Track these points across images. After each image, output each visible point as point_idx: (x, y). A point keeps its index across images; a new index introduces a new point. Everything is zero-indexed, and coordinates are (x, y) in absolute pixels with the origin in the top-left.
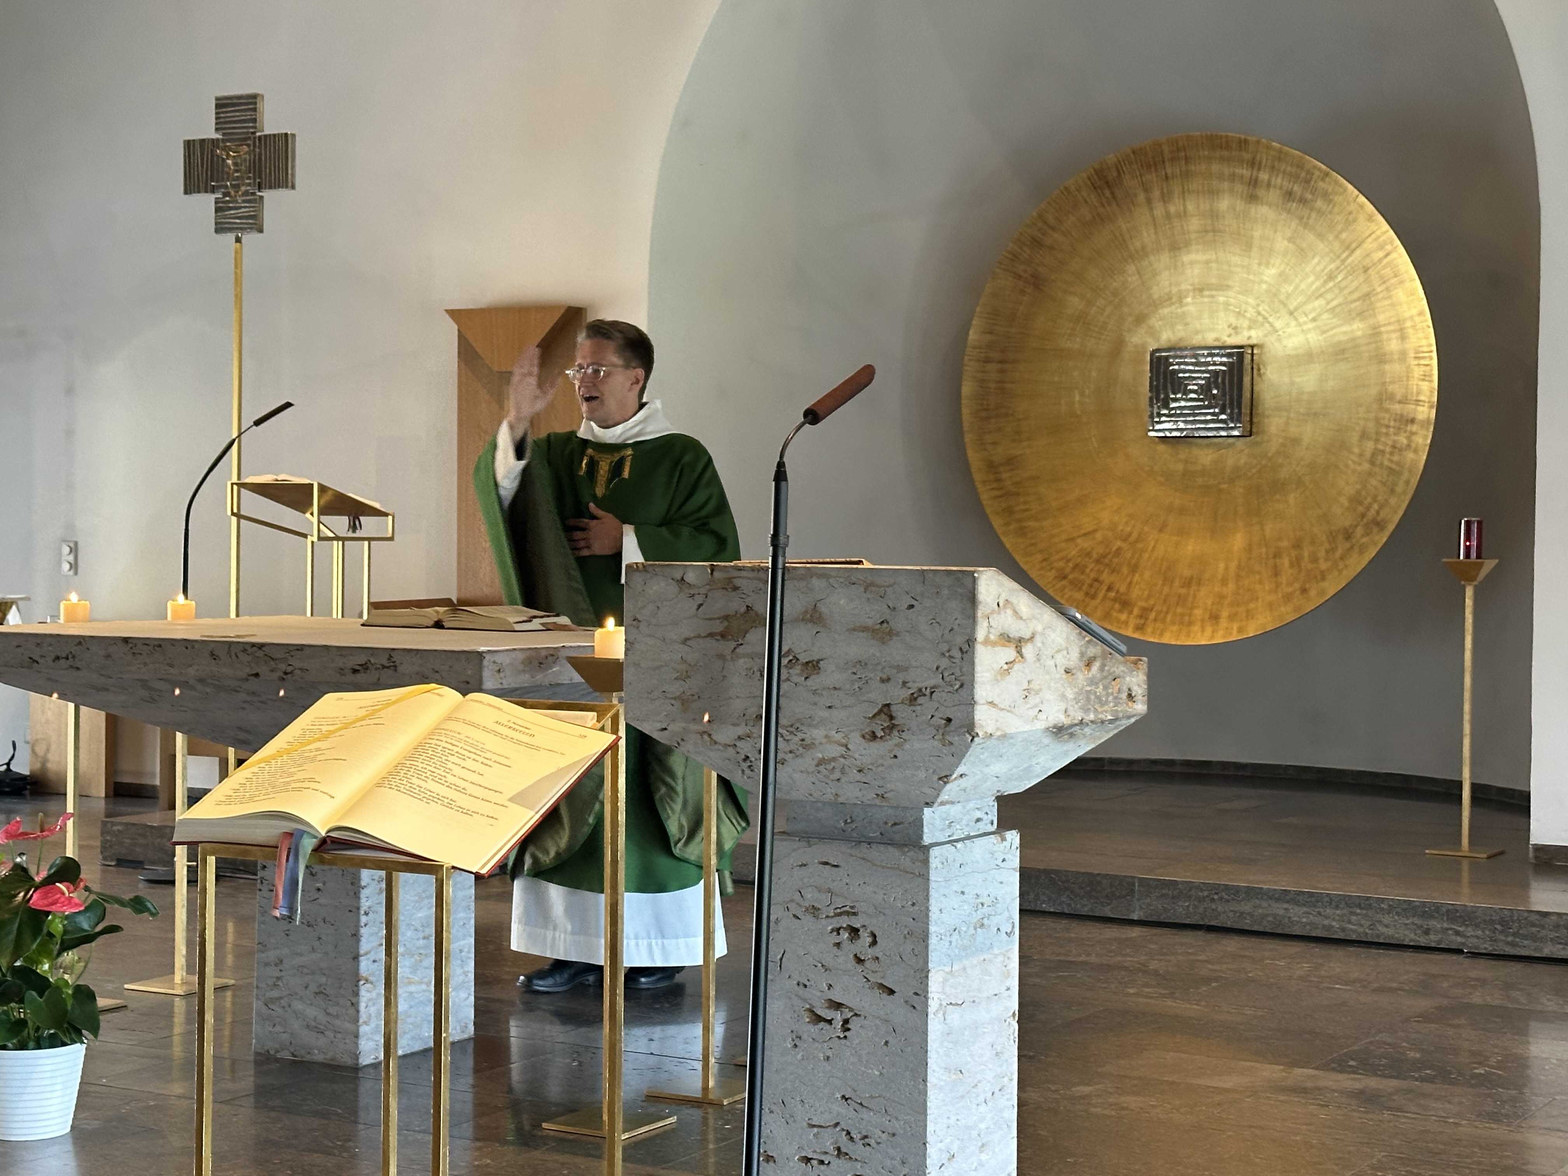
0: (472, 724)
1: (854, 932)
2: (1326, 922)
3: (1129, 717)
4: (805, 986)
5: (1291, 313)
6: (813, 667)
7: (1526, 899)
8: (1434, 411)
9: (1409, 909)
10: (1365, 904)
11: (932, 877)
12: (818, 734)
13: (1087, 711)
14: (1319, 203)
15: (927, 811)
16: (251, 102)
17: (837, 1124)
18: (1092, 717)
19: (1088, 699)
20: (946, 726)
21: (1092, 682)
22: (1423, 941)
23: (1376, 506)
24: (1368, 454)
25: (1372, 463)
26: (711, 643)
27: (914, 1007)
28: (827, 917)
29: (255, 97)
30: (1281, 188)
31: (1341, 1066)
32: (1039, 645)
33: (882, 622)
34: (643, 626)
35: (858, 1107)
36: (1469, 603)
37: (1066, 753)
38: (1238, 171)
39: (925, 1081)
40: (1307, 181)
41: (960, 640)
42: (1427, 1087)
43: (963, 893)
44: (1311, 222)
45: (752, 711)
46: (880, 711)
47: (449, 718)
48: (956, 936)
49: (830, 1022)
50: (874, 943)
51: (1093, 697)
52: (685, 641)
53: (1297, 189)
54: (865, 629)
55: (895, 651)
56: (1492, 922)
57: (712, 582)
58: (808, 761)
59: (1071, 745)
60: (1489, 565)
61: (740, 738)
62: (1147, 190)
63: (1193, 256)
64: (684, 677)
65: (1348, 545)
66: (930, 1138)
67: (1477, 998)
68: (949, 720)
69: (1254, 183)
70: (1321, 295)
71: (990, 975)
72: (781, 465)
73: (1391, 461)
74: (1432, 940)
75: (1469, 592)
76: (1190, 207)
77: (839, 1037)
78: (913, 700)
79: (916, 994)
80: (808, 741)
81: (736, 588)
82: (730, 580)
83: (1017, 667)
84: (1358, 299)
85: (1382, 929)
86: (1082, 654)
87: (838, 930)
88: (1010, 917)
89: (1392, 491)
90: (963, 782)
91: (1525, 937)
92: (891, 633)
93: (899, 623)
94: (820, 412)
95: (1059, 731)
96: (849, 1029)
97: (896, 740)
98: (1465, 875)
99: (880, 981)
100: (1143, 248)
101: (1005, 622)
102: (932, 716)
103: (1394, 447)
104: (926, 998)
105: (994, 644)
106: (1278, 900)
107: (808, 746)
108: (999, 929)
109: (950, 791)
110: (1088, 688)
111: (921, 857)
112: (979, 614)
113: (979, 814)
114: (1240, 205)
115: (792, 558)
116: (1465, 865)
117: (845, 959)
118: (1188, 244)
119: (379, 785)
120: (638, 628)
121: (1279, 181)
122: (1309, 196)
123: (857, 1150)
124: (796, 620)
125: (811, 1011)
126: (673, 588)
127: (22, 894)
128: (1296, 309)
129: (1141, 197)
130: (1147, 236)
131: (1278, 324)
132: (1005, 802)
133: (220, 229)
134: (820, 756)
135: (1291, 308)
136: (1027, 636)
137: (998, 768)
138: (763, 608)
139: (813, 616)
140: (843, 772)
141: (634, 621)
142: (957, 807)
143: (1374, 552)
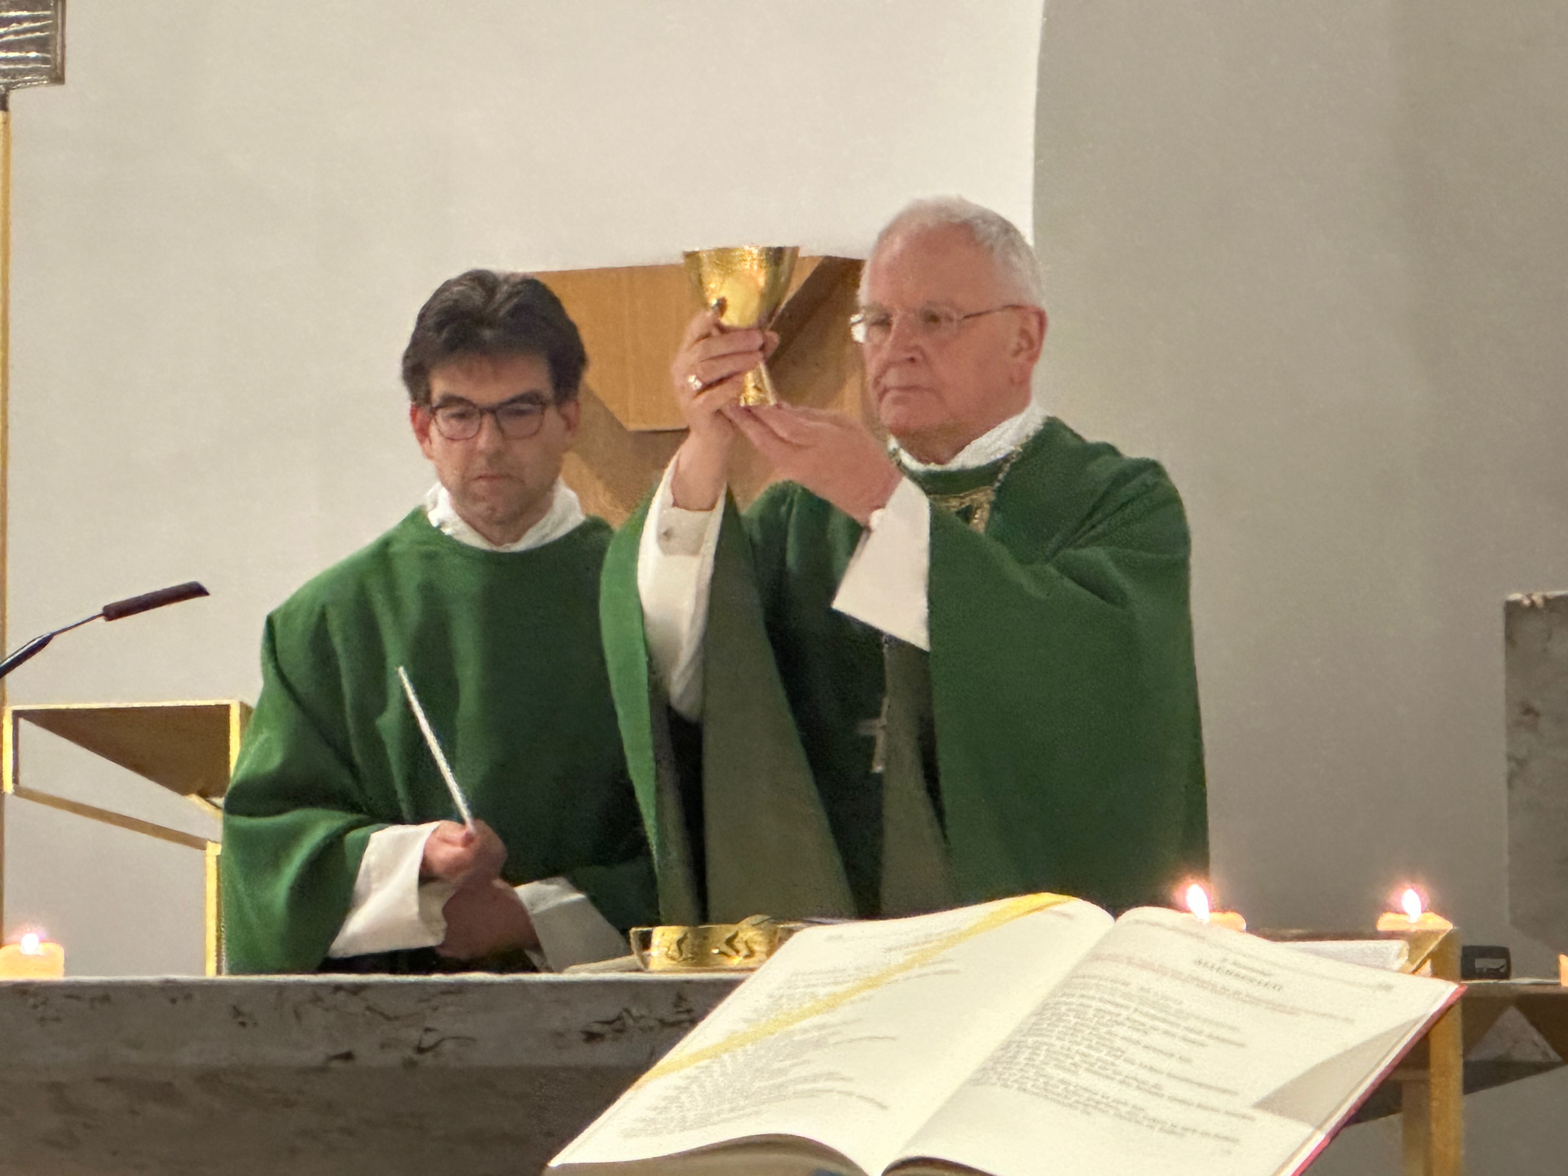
34: (1544, 724)
119: (979, 1082)
120: (1534, 728)
141: (1525, 716)
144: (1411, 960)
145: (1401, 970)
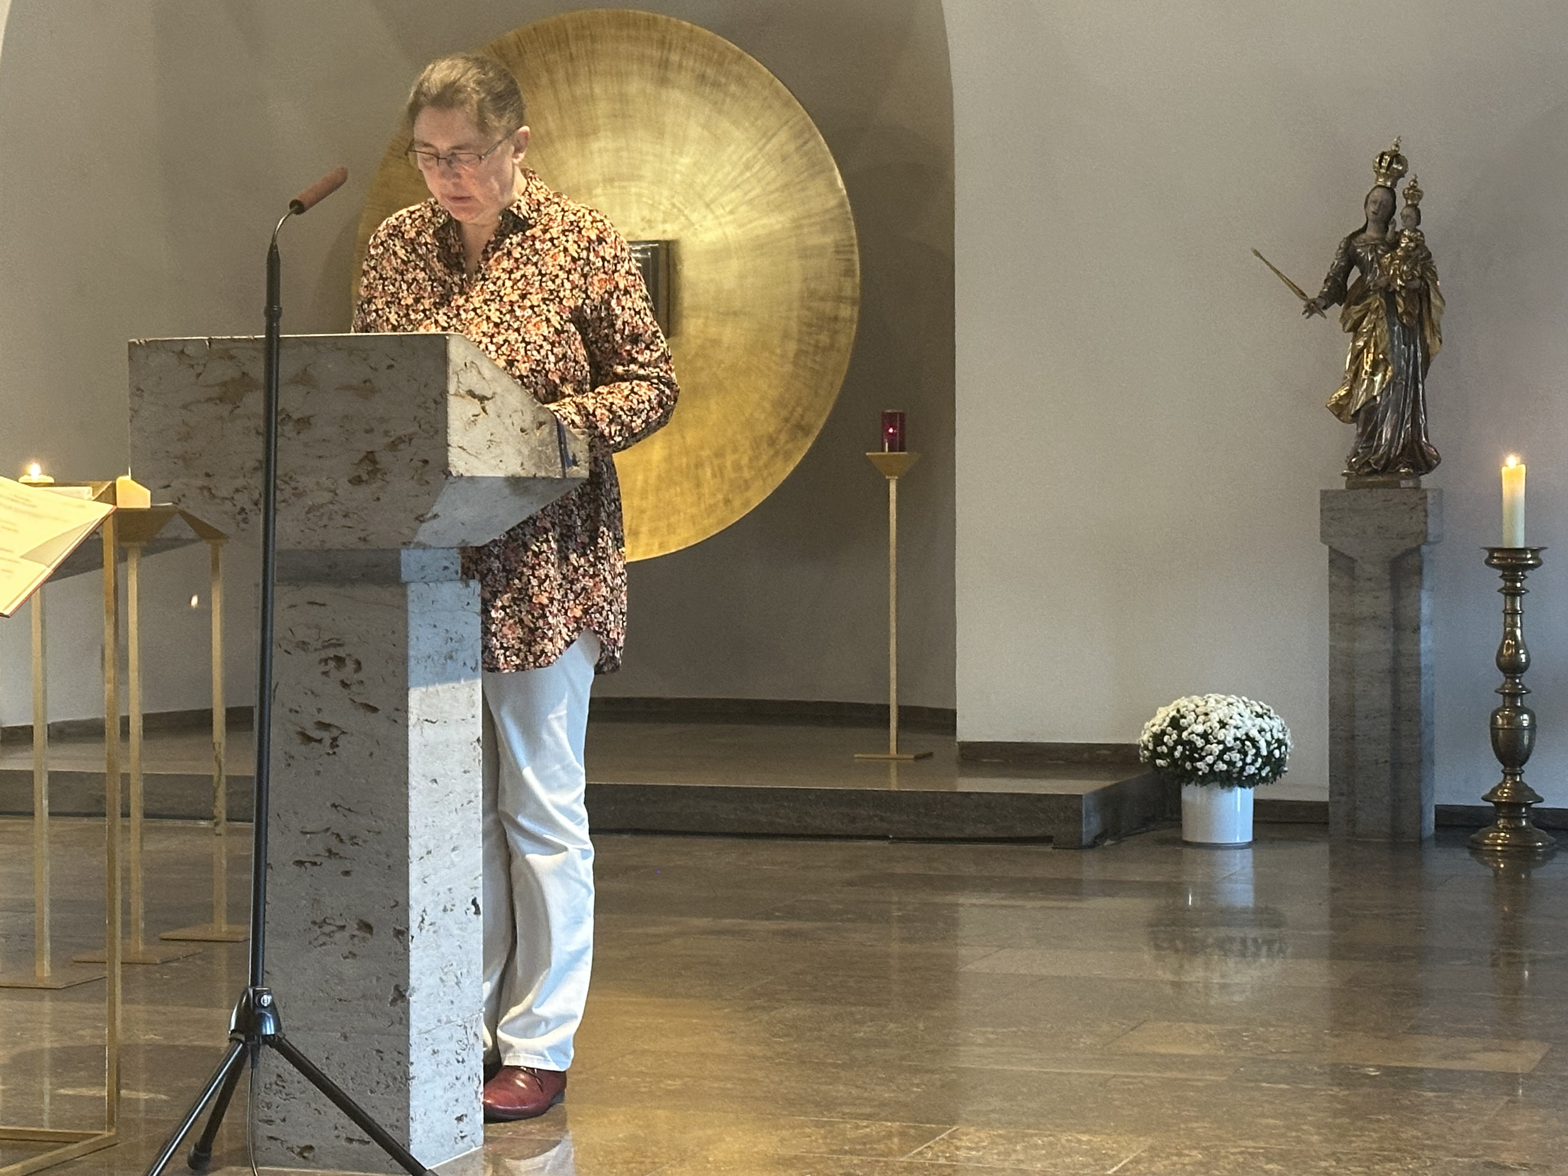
1: (340, 661)
2: (755, 817)
4: (297, 712)
5: (708, 206)
6: (304, 422)
7: (952, 785)
8: (856, 309)
9: (835, 798)
10: (794, 796)
11: (411, 607)
12: (310, 482)
13: (538, 467)
14: (733, 88)
17: (327, 830)
18: (543, 474)
19: (540, 458)
20: (424, 467)
21: (542, 443)
22: (849, 830)
23: (799, 410)
24: (791, 355)
25: (795, 364)
26: (210, 407)
27: (395, 721)
28: (316, 650)
30: (693, 70)
32: (499, 403)
33: (365, 382)
34: (145, 395)
35: (346, 813)
36: (893, 496)
38: (648, 52)
39: (407, 784)
40: (720, 64)
41: (435, 393)
43: (435, 626)
44: (726, 107)
45: (251, 464)
46: (366, 457)
49: (320, 741)
50: (359, 669)
51: (543, 457)
52: (185, 407)
53: (710, 72)
54: (349, 387)
55: (378, 406)
57: (210, 354)
58: (299, 510)
60: (912, 457)
61: (237, 491)
62: (549, 71)
63: (602, 144)
64: (186, 438)
65: (772, 452)
66: (411, 833)
67: (899, 869)
68: (426, 462)
69: (664, 64)
70: (738, 186)
71: (457, 701)
72: (273, 249)
73: (815, 361)
74: (858, 826)
75: (893, 487)
76: (597, 90)
77: (328, 754)
78: (393, 446)
79: (397, 710)
80: (300, 489)
81: (232, 358)
82: (227, 350)
83: (482, 419)
84: (777, 190)
85: (810, 820)
86: (534, 418)
87: (326, 661)
88: (474, 655)
89: (816, 394)
90: (435, 523)
91: (947, 818)
92: (373, 390)
93: (381, 381)
94: (305, 204)
95: (515, 483)
96: (337, 746)
97: (379, 483)
98: (893, 770)
99: (364, 702)
100: (548, 133)
101: (470, 380)
102: (411, 460)
103: (816, 346)
104: (407, 712)
105: (463, 397)
106: (706, 798)
107: (299, 494)
108: (465, 664)
109: (424, 532)
110: (540, 449)
111: (400, 589)
112: (451, 371)
113: (447, 564)
114: (650, 88)
115: (285, 332)
117: (332, 685)
118: (595, 131)
120: (141, 396)
121: (691, 63)
122: (723, 80)
123: (347, 849)
124: (288, 384)
125: (302, 733)
126: (175, 361)
128: (713, 201)
129: (545, 80)
130: (552, 122)
131: (694, 217)
132: (467, 554)
134: (311, 503)
135: (707, 199)
136: (489, 396)
137: (464, 513)
138: (258, 371)
139: (304, 379)
140: (330, 519)
141: (138, 391)
142: (429, 553)
143: (799, 458)
144: (93, 495)
145: (89, 499)
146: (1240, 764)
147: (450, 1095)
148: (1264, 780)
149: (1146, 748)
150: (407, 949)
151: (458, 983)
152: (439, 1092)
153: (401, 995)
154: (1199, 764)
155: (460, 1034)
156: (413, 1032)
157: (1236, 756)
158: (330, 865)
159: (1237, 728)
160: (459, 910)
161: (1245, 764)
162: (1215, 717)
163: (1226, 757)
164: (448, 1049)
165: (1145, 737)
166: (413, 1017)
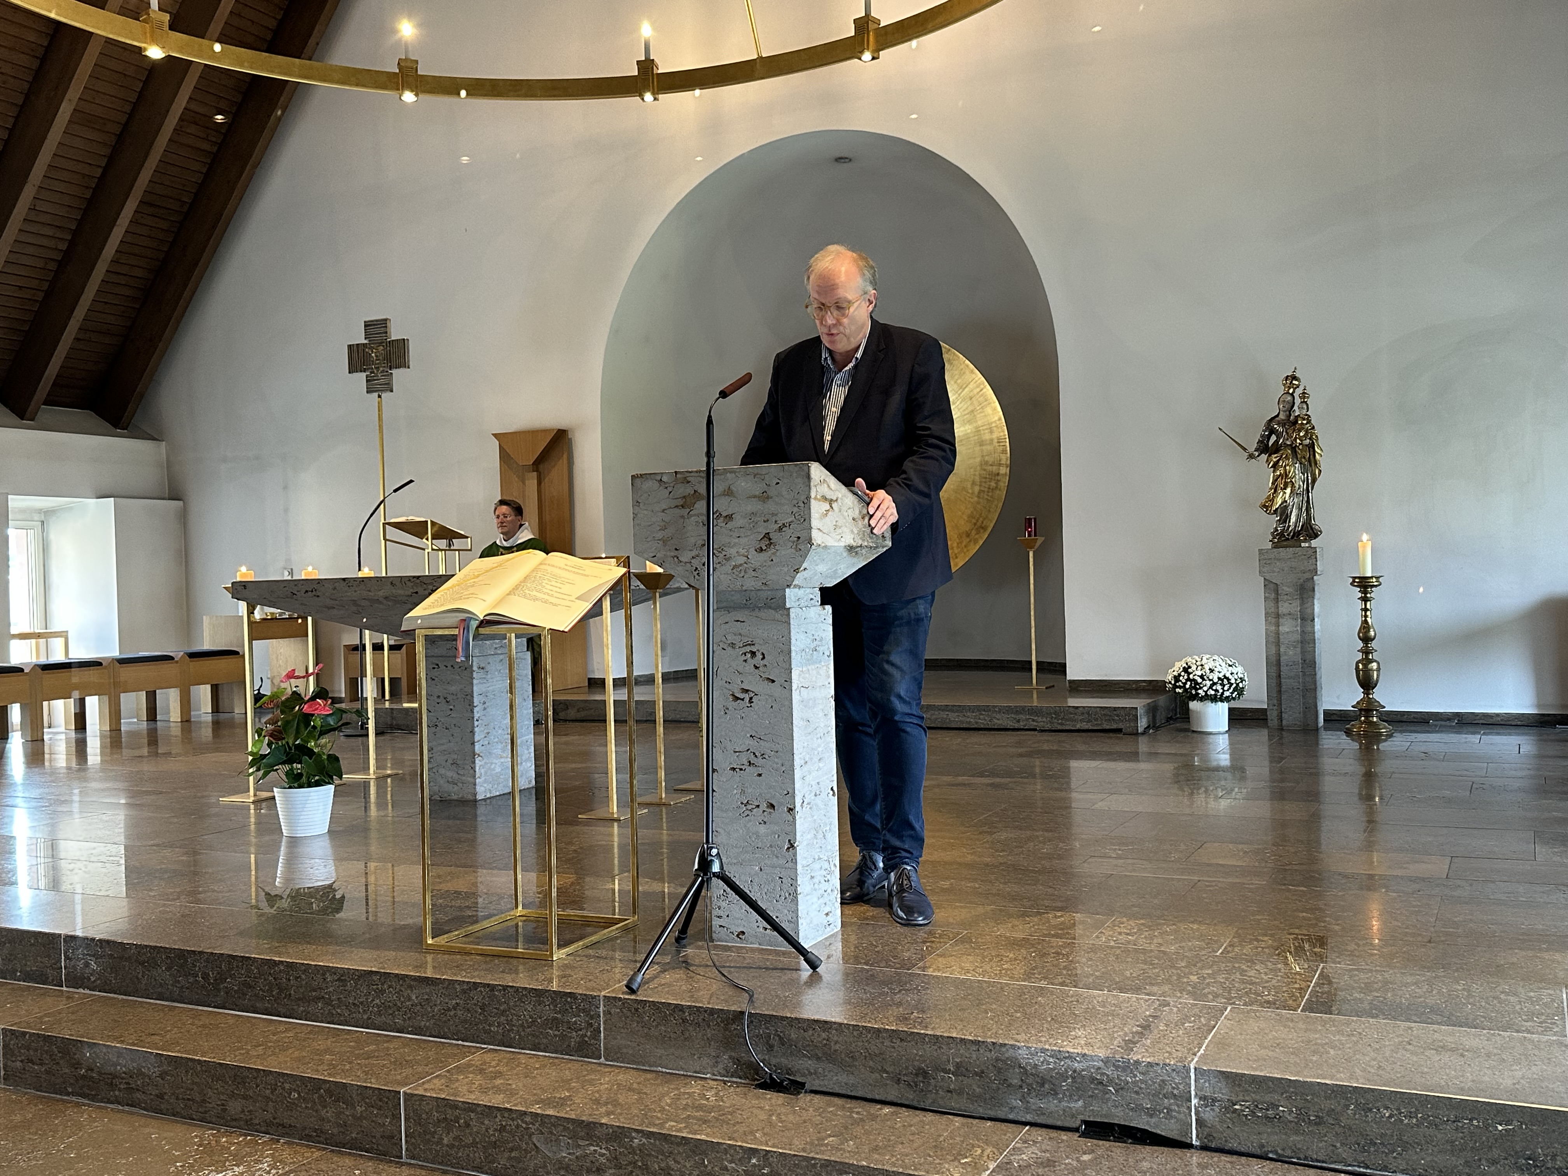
0: (553, 566)
1: (753, 654)
2: (968, 720)
3: (883, 547)
4: (729, 683)
6: (729, 517)
7: (1067, 702)
8: (1008, 469)
9: (1009, 710)
10: (987, 709)
11: (792, 624)
12: (733, 551)
13: (863, 540)
15: (787, 590)
16: (384, 323)
17: (748, 750)
18: (866, 544)
19: (863, 535)
20: (798, 541)
22: (1016, 726)
23: (981, 519)
25: (978, 497)
26: (677, 511)
27: (785, 688)
28: (739, 647)
29: (386, 320)
31: (982, 775)
32: (841, 504)
33: (763, 493)
34: (641, 505)
35: (758, 740)
36: (1031, 560)
37: (853, 564)
39: (792, 723)
41: (803, 498)
42: (1026, 780)
43: (806, 632)
45: (700, 542)
46: (764, 537)
47: (541, 564)
48: (803, 654)
49: (743, 700)
50: (764, 658)
52: (663, 511)
54: (755, 497)
55: (771, 506)
56: (1051, 713)
57: (676, 480)
58: (727, 568)
59: (855, 560)
60: (1040, 540)
61: (693, 558)
64: (663, 529)
65: (968, 540)
66: (795, 751)
67: (1045, 747)
68: (799, 538)
71: (821, 675)
72: (710, 417)
73: (988, 496)
74: (1021, 725)
75: (1031, 554)
77: (747, 707)
78: (780, 529)
79: (786, 681)
80: (728, 556)
81: (688, 482)
82: (685, 477)
83: (830, 513)
84: (968, 413)
85: (996, 721)
86: (860, 512)
87: (745, 654)
89: (989, 511)
90: (805, 573)
91: (1067, 720)
92: (768, 498)
93: (772, 492)
94: (727, 391)
95: (851, 549)
96: (752, 702)
97: (773, 551)
98: (1035, 696)
99: (767, 676)
101: (823, 490)
102: (790, 537)
103: (989, 488)
104: (791, 683)
105: (819, 500)
106: (943, 710)
107: (727, 559)
109: (799, 579)
110: (861, 531)
111: (785, 612)
112: (812, 484)
113: (812, 596)
115: (717, 465)
116: (1035, 692)
117: (749, 668)
119: (508, 594)
120: (639, 506)
123: (759, 761)
124: (720, 495)
125: (733, 695)
126: (657, 484)
127: (297, 708)
132: (824, 591)
133: (369, 391)
134: (734, 563)
136: (835, 499)
137: (822, 568)
138: (703, 490)
139: (729, 493)
140: (745, 572)
141: (636, 503)
142: (802, 590)
143: (981, 542)
144: (617, 563)
145: (615, 566)
146: (1221, 691)
147: (822, 901)
148: (1234, 699)
149: (1170, 683)
150: (794, 819)
151: (824, 836)
152: (815, 899)
153: (792, 846)
154: (1200, 691)
155: (826, 865)
156: (799, 867)
157: (1219, 687)
158: (749, 769)
159: (1219, 672)
160: (824, 795)
161: (1224, 691)
162: (1207, 667)
163: (1214, 688)
164: (819, 875)
165: (1169, 678)
166: (799, 858)
